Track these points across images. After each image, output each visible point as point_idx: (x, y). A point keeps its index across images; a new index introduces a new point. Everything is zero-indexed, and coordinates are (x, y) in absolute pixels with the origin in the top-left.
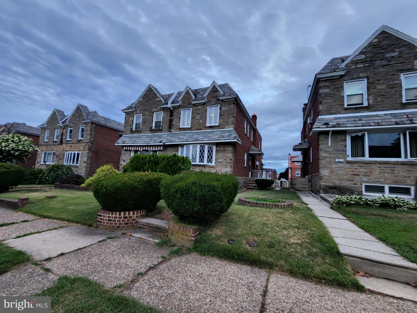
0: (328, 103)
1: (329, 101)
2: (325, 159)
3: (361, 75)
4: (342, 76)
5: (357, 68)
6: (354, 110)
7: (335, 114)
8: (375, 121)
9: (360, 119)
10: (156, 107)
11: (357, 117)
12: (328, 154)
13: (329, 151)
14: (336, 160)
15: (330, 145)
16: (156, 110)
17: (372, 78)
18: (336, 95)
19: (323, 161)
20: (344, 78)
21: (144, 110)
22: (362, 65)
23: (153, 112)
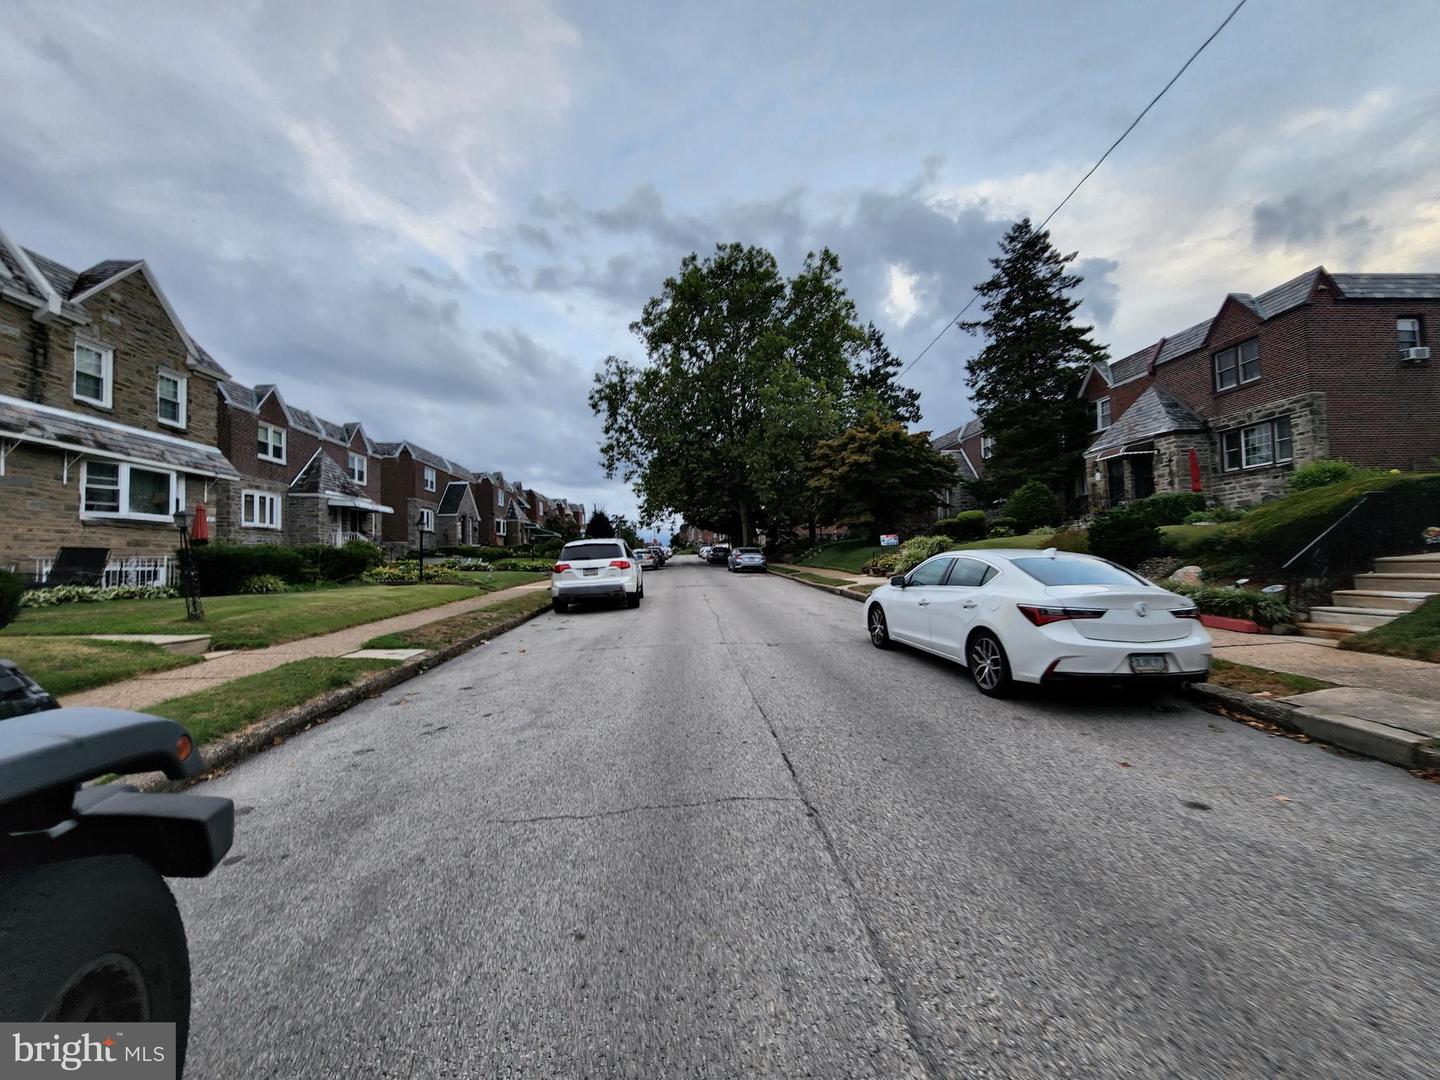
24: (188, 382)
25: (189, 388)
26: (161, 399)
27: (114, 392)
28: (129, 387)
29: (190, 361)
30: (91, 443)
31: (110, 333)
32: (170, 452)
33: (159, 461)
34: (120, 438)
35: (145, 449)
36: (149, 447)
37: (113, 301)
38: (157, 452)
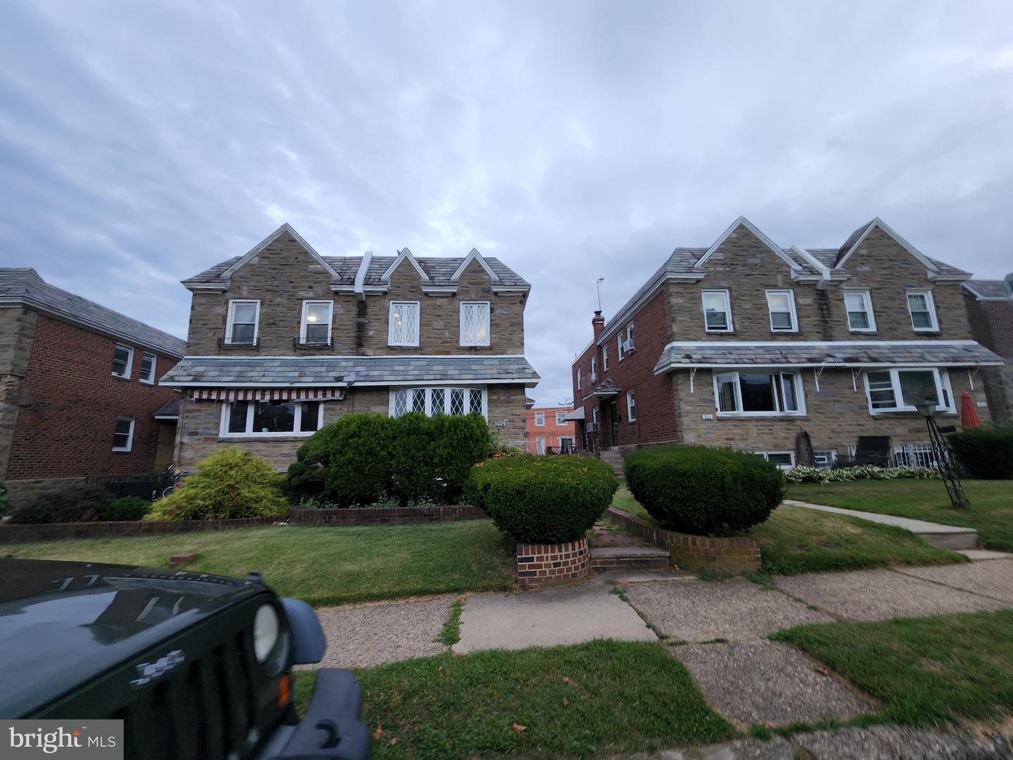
0: (684, 321)
1: (684, 318)
2: (688, 416)
3: (723, 284)
4: (698, 281)
5: (717, 272)
6: (718, 336)
7: (694, 340)
8: (749, 356)
9: (730, 350)
10: (311, 288)
11: (725, 348)
12: (691, 408)
13: (692, 402)
14: (704, 418)
15: (692, 391)
16: (311, 294)
17: (736, 291)
18: (693, 311)
19: (686, 418)
20: (701, 284)
21: (268, 291)
22: (722, 269)
23: (302, 299)
24: (933, 293)
25: (934, 297)
26: (912, 313)
27: (875, 319)
28: (886, 312)
29: (930, 275)
30: (867, 360)
31: (864, 279)
32: (927, 352)
33: (920, 362)
34: (887, 351)
35: (907, 355)
36: (910, 353)
37: (862, 256)
38: (918, 355)
